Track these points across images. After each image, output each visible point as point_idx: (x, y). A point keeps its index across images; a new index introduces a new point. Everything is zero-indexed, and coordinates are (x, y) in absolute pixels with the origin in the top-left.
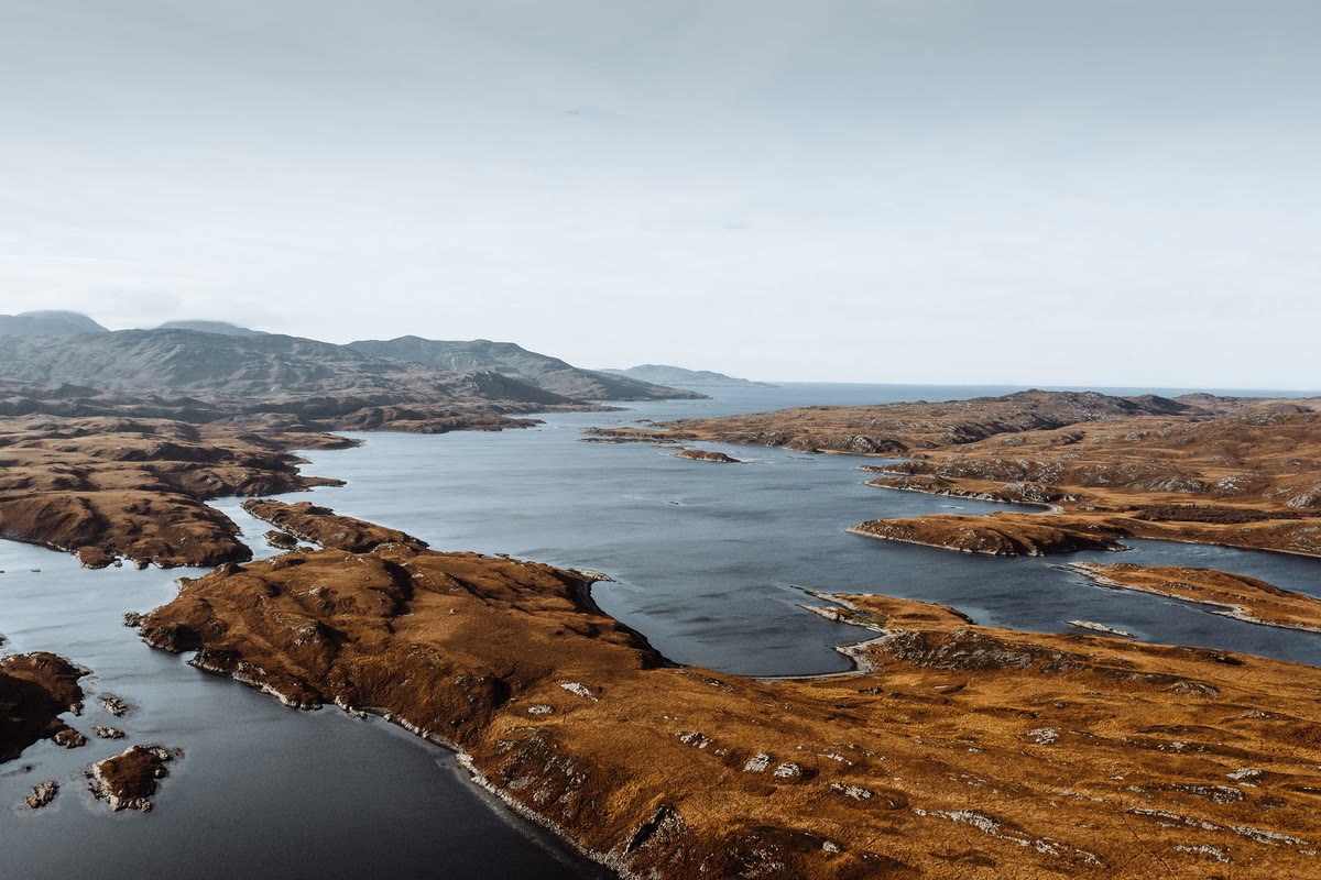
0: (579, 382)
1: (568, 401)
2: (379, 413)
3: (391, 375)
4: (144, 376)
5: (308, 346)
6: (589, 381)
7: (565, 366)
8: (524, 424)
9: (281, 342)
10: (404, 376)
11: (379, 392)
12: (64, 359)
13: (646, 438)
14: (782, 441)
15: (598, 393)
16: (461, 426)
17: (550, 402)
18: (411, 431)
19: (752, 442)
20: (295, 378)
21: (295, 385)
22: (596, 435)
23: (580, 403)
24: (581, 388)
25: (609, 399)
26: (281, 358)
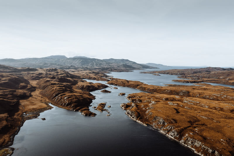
0: (138, 66)
1: (137, 68)
2: (112, 69)
3: (110, 64)
4: (77, 64)
5: (98, 60)
6: (140, 65)
7: (136, 63)
8: (131, 71)
9: (94, 59)
10: (112, 64)
11: (110, 67)
12: (66, 62)
13: (149, 73)
14: (168, 73)
15: (141, 67)
16: (123, 71)
17: (134, 68)
18: (117, 72)
19: (163, 74)
20: (98, 65)
21: (98, 66)
22: (142, 73)
23: (139, 69)
24: (139, 66)
25: (143, 68)
26: (95, 62)
